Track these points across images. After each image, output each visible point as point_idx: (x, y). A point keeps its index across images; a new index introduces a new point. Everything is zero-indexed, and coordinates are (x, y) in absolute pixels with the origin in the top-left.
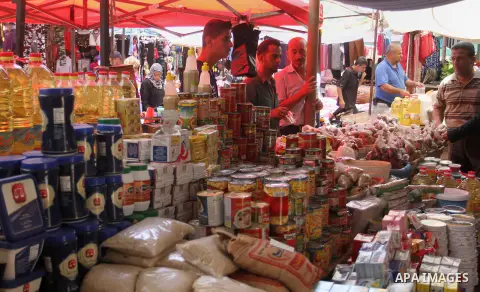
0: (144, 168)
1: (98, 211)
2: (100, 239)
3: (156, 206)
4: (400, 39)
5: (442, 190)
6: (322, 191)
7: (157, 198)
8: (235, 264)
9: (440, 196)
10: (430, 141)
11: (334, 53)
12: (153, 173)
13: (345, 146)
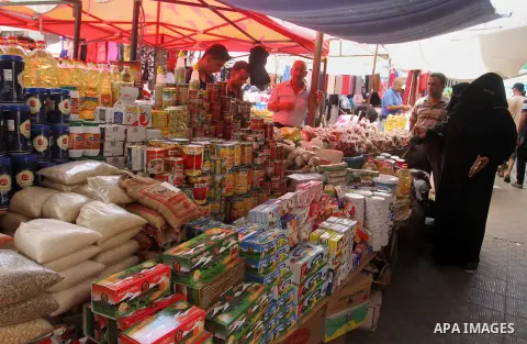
0: (96, 125)
1: (42, 149)
2: (36, 168)
3: (105, 154)
4: (406, 75)
5: (377, 175)
6: (259, 161)
7: (106, 149)
8: (129, 197)
9: (376, 179)
10: (391, 143)
11: (357, 83)
12: (103, 130)
13: (317, 138)
